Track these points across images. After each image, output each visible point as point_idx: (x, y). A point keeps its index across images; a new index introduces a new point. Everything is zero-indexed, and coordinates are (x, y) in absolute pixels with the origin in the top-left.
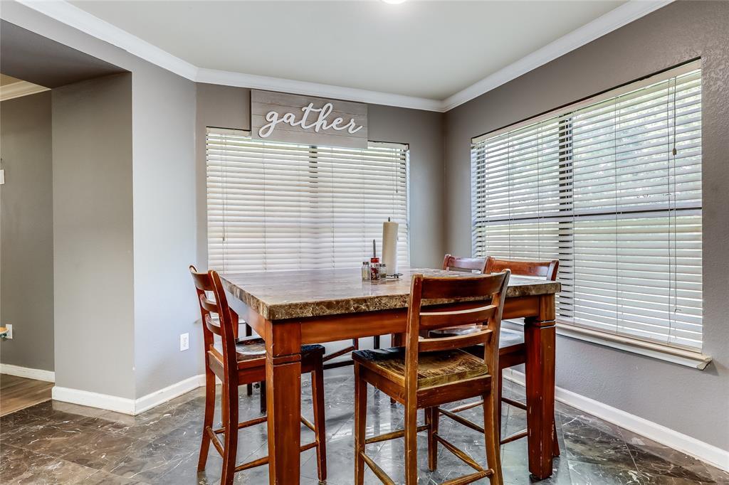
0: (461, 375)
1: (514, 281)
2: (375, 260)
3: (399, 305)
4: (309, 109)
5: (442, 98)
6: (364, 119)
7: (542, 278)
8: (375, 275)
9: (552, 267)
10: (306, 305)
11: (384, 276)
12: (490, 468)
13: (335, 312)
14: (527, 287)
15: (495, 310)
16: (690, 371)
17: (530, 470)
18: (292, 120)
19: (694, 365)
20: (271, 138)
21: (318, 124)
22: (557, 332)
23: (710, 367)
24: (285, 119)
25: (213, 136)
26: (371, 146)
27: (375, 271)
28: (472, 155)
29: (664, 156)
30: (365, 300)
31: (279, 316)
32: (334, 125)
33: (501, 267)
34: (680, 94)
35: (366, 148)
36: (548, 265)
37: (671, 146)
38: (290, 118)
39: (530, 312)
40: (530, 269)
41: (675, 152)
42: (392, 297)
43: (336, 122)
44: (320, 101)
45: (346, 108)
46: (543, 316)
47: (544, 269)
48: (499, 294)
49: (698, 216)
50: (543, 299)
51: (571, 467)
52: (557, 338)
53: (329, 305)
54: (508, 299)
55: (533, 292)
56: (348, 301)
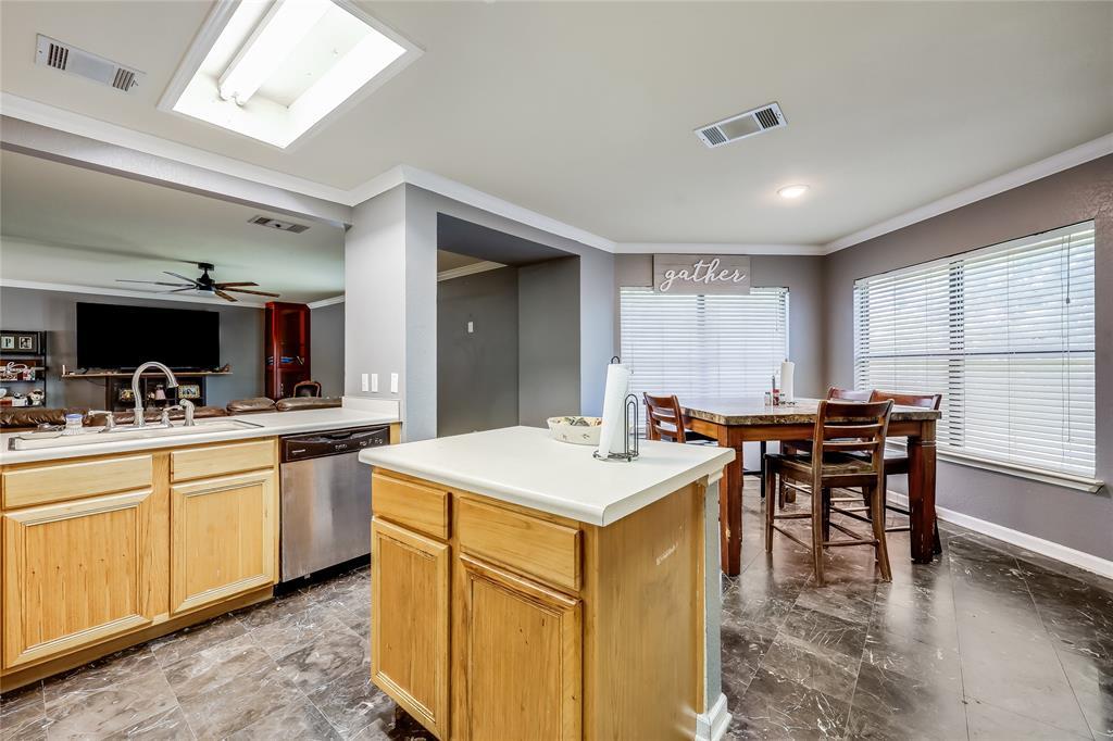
0: (853, 471)
1: (896, 409)
2: (776, 391)
3: (806, 421)
4: (700, 265)
5: (822, 244)
6: (747, 269)
7: (926, 407)
8: (777, 402)
9: (935, 399)
10: (747, 417)
11: (784, 403)
12: (876, 538)
13: (766, 423)
14: (909, 414)
15: (881, 428)
16: (1082, 494)
17: (913, 557)
18: (685, 276)
19: (1086, 489)
20: (669, 292)
21: (707, 277)
22: (938, 457)
23: (1102, 490)
24: (680, 275)
25: (624, 292)
26: (753, 291)
27: (777, 399)
28: (855, 296)
29: (1059, 304)
30: (783, 416)
31: (732, 423)
32: (720, 276)
33: (886, 398)
34: (1072, 250)
35: (749, 294)
36: (931, 397)
37: (1065, 296)
38: (685, 274)
39: (913, 433)
40: (914, 400)
41: (1068, 301)
42: (802, 415)
43: (722, 274)
44: (708, 258)
45: (730, 261)
46: (924, 436)
47: (927, 401)
48: (884, 417)
49: (1092, 357)
50: (925, 424)
51: (952, 560)
52: (937, 463)
53: (761, 418)
54: (891, 422)
55: (915, 418)
56: (772, 417)
